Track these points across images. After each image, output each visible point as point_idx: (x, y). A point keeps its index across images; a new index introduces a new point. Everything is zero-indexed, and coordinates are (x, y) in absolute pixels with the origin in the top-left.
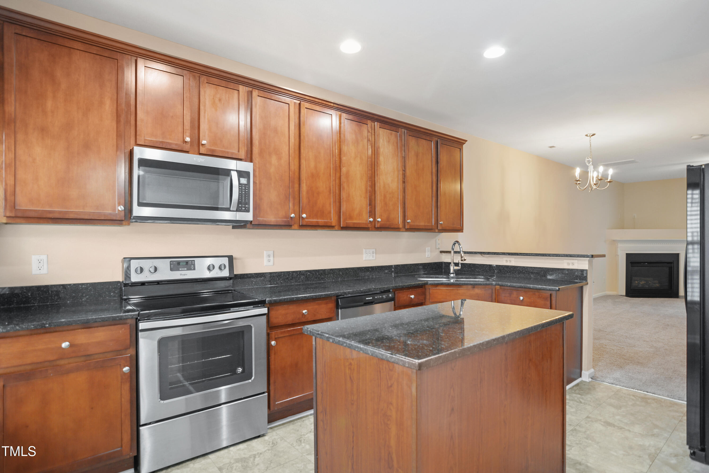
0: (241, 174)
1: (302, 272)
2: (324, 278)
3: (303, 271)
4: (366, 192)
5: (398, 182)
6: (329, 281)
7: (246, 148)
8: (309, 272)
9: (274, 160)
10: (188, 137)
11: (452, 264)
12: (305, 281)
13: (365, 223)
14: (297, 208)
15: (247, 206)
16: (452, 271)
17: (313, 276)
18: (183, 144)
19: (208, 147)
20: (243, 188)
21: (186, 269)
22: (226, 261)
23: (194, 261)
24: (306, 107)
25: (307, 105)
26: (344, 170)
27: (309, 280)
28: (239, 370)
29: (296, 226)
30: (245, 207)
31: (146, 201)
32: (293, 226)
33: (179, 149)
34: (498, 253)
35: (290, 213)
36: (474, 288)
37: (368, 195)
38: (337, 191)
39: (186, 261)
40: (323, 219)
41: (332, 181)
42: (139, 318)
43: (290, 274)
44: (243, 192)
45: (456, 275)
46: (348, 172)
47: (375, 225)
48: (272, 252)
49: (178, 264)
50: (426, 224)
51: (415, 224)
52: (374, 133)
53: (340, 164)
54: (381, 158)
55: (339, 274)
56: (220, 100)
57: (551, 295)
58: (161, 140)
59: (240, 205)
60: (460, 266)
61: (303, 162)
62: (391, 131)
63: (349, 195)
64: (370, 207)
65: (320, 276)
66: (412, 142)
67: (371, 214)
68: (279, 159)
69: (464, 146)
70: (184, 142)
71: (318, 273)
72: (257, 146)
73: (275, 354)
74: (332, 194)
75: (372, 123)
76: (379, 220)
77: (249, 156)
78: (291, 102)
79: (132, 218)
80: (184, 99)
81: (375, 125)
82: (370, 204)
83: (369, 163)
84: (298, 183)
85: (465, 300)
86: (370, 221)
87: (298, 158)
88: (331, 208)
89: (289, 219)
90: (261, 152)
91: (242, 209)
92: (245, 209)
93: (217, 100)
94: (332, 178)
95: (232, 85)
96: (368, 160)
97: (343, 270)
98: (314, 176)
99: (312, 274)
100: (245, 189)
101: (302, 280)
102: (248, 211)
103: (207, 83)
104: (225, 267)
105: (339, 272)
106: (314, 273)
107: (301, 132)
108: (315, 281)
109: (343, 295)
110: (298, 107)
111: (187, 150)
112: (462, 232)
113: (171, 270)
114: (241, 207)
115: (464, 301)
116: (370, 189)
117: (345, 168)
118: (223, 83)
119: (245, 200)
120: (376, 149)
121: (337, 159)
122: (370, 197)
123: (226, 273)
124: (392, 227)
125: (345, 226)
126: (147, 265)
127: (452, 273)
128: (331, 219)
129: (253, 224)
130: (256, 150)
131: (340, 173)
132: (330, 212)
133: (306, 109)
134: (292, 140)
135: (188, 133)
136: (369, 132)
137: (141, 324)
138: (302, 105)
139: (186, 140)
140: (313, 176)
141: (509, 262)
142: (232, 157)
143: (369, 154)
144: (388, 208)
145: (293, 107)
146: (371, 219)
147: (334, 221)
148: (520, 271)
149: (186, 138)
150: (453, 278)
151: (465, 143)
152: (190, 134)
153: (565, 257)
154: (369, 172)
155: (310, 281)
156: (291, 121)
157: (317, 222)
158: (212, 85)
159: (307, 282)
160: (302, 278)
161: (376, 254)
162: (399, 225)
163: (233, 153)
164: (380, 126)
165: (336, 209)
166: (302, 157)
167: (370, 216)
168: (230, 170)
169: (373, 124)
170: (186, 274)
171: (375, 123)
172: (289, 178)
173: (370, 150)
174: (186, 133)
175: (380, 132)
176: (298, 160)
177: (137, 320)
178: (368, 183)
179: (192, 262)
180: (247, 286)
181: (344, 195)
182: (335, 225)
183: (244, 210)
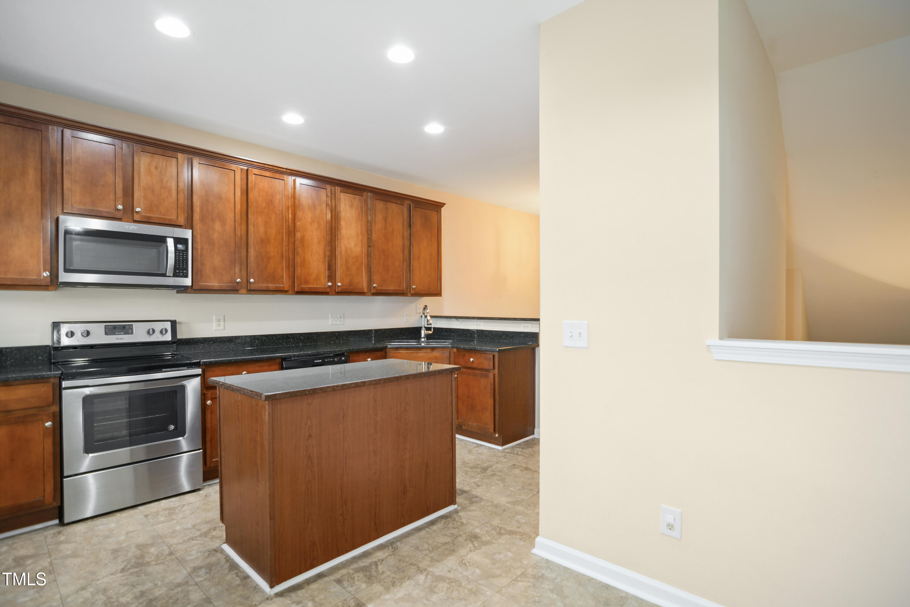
0: (178, 241)
1: (256, 336)
2: (282, 343)
3: (258, 335)
4: (325, 257)
5: (362, 247)
6: (288, 346)
7: (186, 215)
8: (264, 337)
9: (217, 226)
10: (120, 205)
11: (423, 328)
12: (260, 345)
13: (324, 288)
14: (244, 273)
15: (185, 271)
16: (423, 335)
17: (270, 341)
18: (115, 211)
19: (142, 214)
20: (181, 254)
21: (123, 333)
22: (168, 325)
23: (132, 325)
24: (254, 173)
25: (256, 171)
26: (298, 235)
27: (264, 345)
28: (171, 427)
29: (244, 291)
30: (183, 273)
31: (73, 267)
32: (240, 291)
33: (111, 216)
34: (469, 317)
35: (236, 278)
36: (433, 350)
37: (327, 260)
38: (291, 256)
39: (124, 326)
40: (275, 284)
41: (284, 246)
42: (62, 377)
43: (243, 338)
44: (181, 259)
45: (427, 339)
46: (303, 238)
47: (335, 290)
48: (223, 317)
49: (114, 328)
50: (397, 288)
51: (383, 288)
52: (334, 198)
53: (295, 229)
54: (343, 223)
55: (300, 339)
56: (156, 168)
57: (494, 356)
58: (90, 208)
59: (177, 271)
60: (432, 330)
61: (251, 227)
62: (354, 195)
63: (304, 260)
64: (329, 271)
65: (278, 340)
66: (380, 205)
67: (330, 278)
68: (224, 224)
69: (442, 209)
70: (116, 209)
71: (276, 338)
72: (198, 213)
73: (211, 413)
74: (284, 259)
75: (331, 187)
76: (339, 284)
77: (190, 222)
78: (237, 168)
79: (59, 283)
80: (116, 168)
81: (335, 189)
82: (329, 269)
83: (328, 227)
84: (246, 248)
85: (431, 364)
86: (329, 286)
87: (246, 223)
88: (283, 273)
89: (234, 284)
90: (203, 219)
91: (179, 274)
92: (183, 275)
93: (153, 169)
94: (285, 243)
95: (170, 153)
96: (327, 225)
97: (304, 335)
98: (264, 241)
99: (268, 338)
100: (183, 255)
101: (257, 345)
102: (186, 276)
103: (141, 151)
104: (166, 331)
105: (300, 336)
106: (271, 337)
107: (249, 198)
108: (272, 346)
109: (291, 358)
110: (246, 174)
111: (121, 218)
112: (441, 296)
113: (106, 334)
114: (179, 273)
115: (430, 366)
116: (328, 253)
117: (299, 233)
118: (160, 151)
119: (183, 265)
120: (336, 214)
121: (290, 224)
122: (328, 261)
123: (168, 337)
124: (355, 291)
125: (299, 290)
126: (78, 329)
127: (423, 338)
128: (283, 284)
129: (194, 289)
130: (197, 216)
131: (295, 238)
132: (282, 277)
133: (254, 175)
134: (238, 206)
135: (120, 201)
136: (328, 197)
137: (64, 383)
138: (249, 172)
139: (118, 208)
140: (262, 241)
141: (478, 326)
142: (169, 223)
143: (328, 218)
144: (350, 272)
145: (240, 173)
146: (330, 284)
147: (285, 284)
148: (487, 335)
149: (118, 206)
150: (423, 342)
151: (443, 206)
152: (123, 202)
153: (521, 321)
154: (328, 237)
155: (266, 346)
156: (237, 187)
157: (267, 286)
158: (147, 153)
159: (263, 347)
160: (256, 342)
161: (344, 318)
162: (363, 290)
163: (171, 220)
164: (340, 190)
165: (289, 274)
166: (249, 222)
167: (329, 281)
168: (166, 237)
169: (333, 188)
170: (123, 338)
171: (335, 187)
172: (234, 243)
173: (328, 214)
174: (118, 201)
175: (341, 196)
176: (245, 226)
177: (61, 379)
178: (327, 247)
179: (129, 327)
180: (193, 350)
181: (298, 260)
182: (288, 290)
183: (181, 275)
